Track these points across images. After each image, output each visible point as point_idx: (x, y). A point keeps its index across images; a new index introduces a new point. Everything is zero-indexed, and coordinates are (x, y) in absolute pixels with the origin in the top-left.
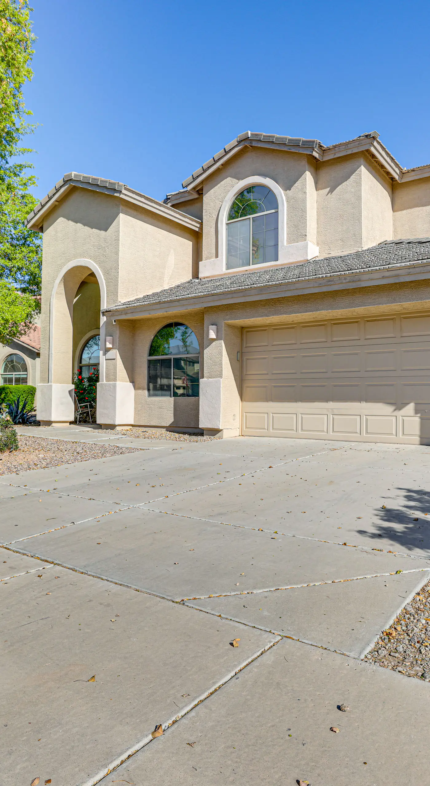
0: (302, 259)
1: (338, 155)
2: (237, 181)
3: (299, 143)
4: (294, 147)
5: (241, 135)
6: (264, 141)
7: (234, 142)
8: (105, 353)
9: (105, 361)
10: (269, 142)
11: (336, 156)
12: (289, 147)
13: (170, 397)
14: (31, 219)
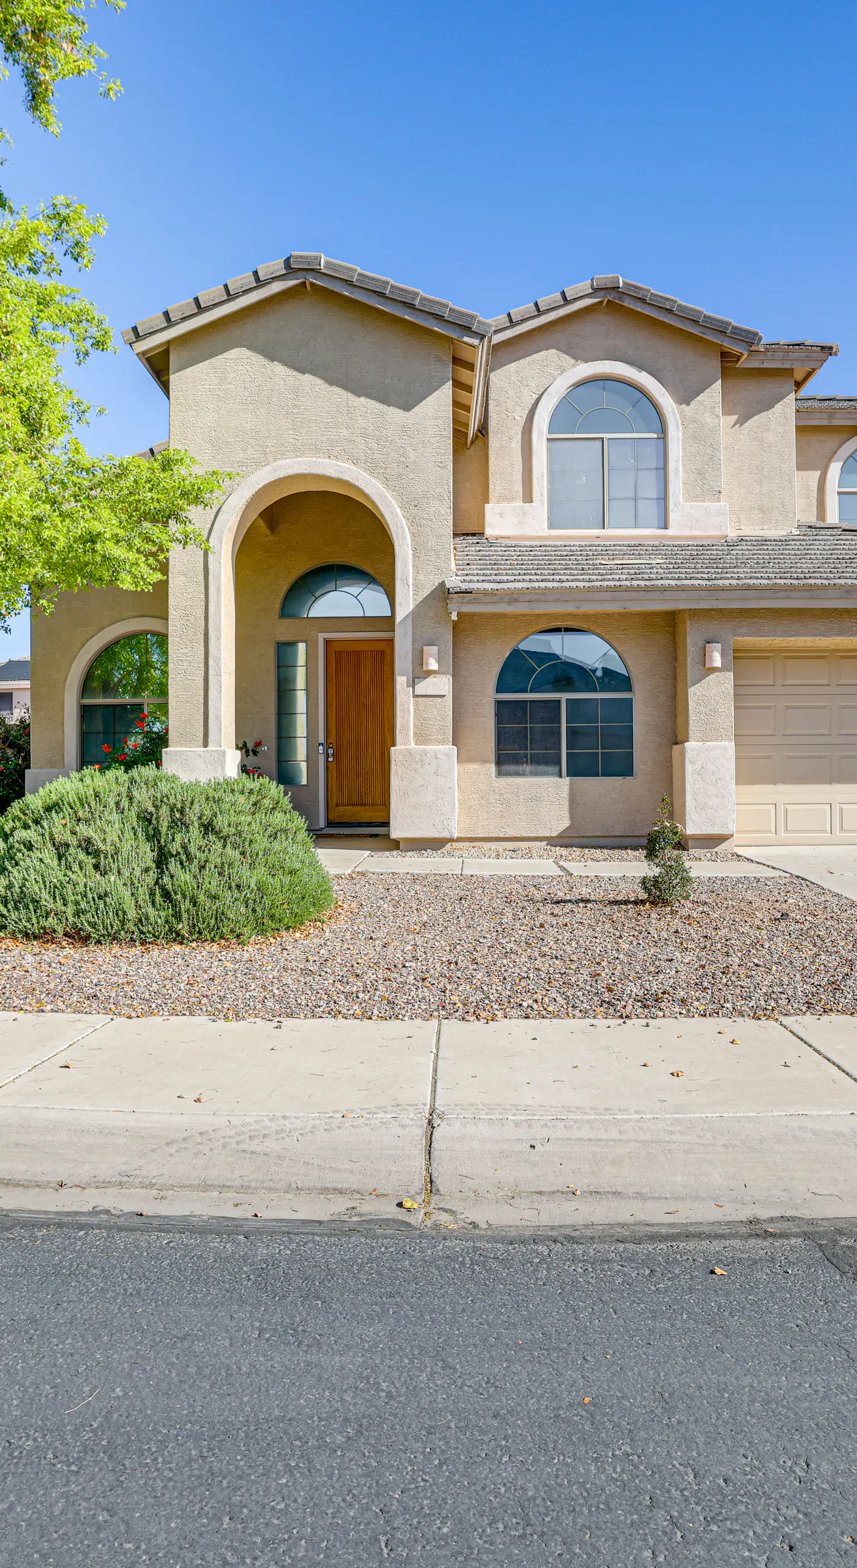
0: (717, 533)
1: (766, 365)
2: (572, 361)
3: (727, 329)
4: (712, 331)
5: (604, 277)
6: (649, 304)
7: (585, 286)
8: (414, 681)
9: (412, 699)
10: (661, 307)
11: (763, 366)
12: (703, 330)
13: (558, 779)
14: (151, 334)
